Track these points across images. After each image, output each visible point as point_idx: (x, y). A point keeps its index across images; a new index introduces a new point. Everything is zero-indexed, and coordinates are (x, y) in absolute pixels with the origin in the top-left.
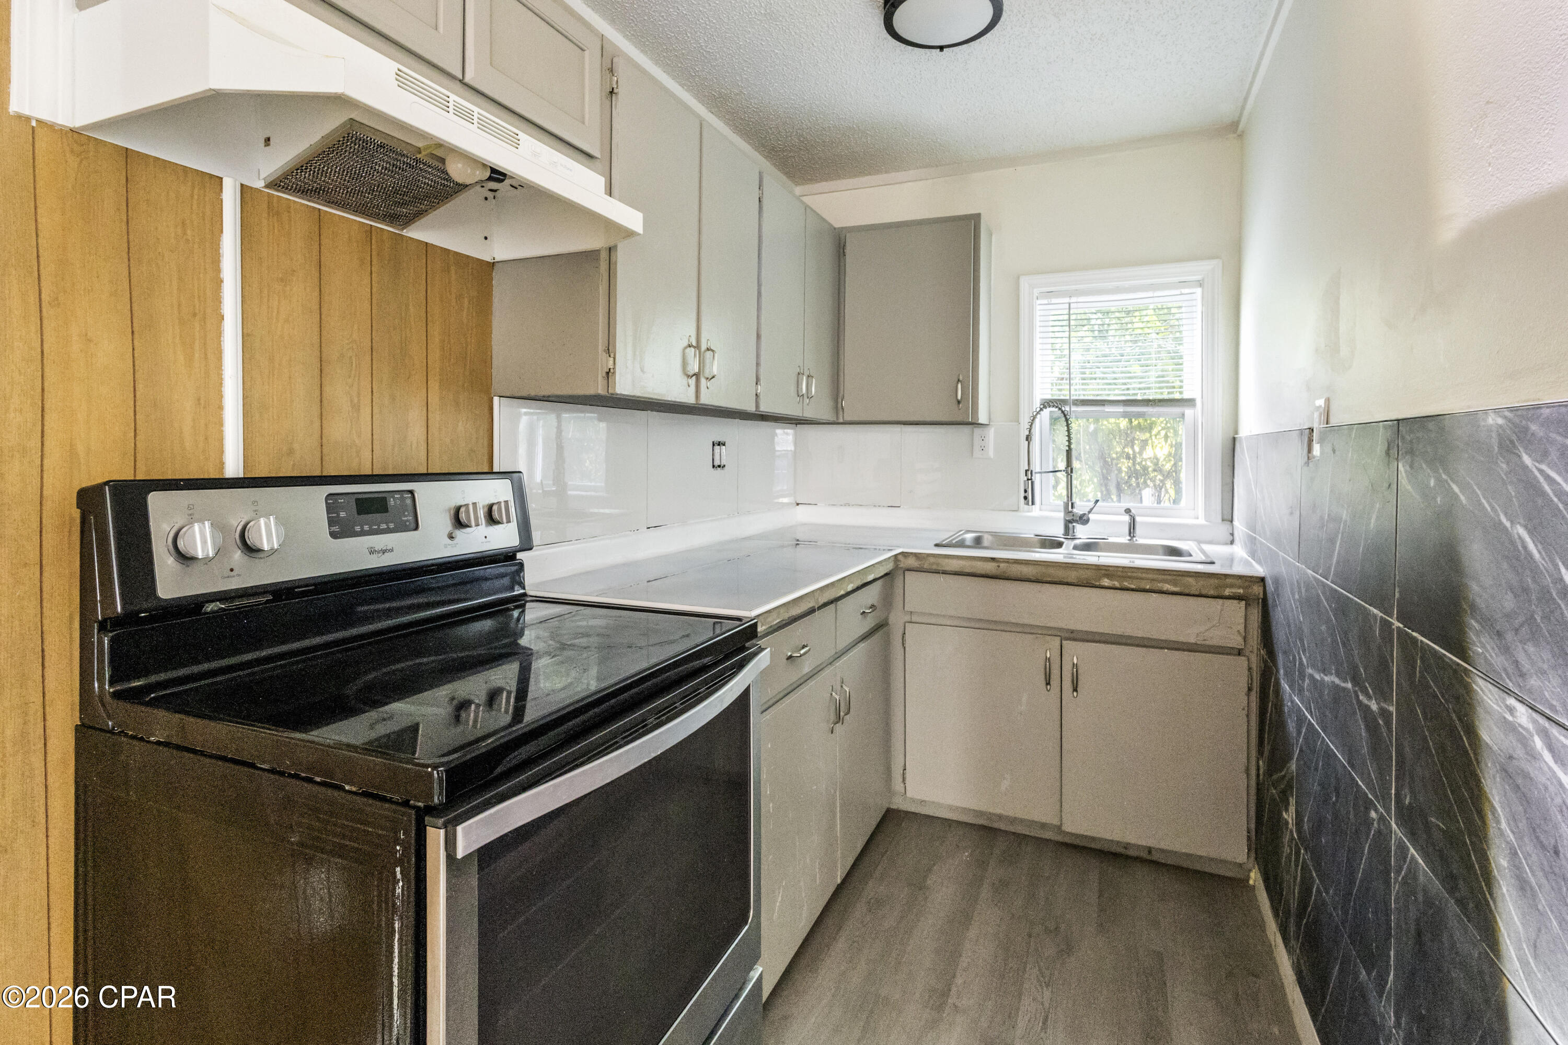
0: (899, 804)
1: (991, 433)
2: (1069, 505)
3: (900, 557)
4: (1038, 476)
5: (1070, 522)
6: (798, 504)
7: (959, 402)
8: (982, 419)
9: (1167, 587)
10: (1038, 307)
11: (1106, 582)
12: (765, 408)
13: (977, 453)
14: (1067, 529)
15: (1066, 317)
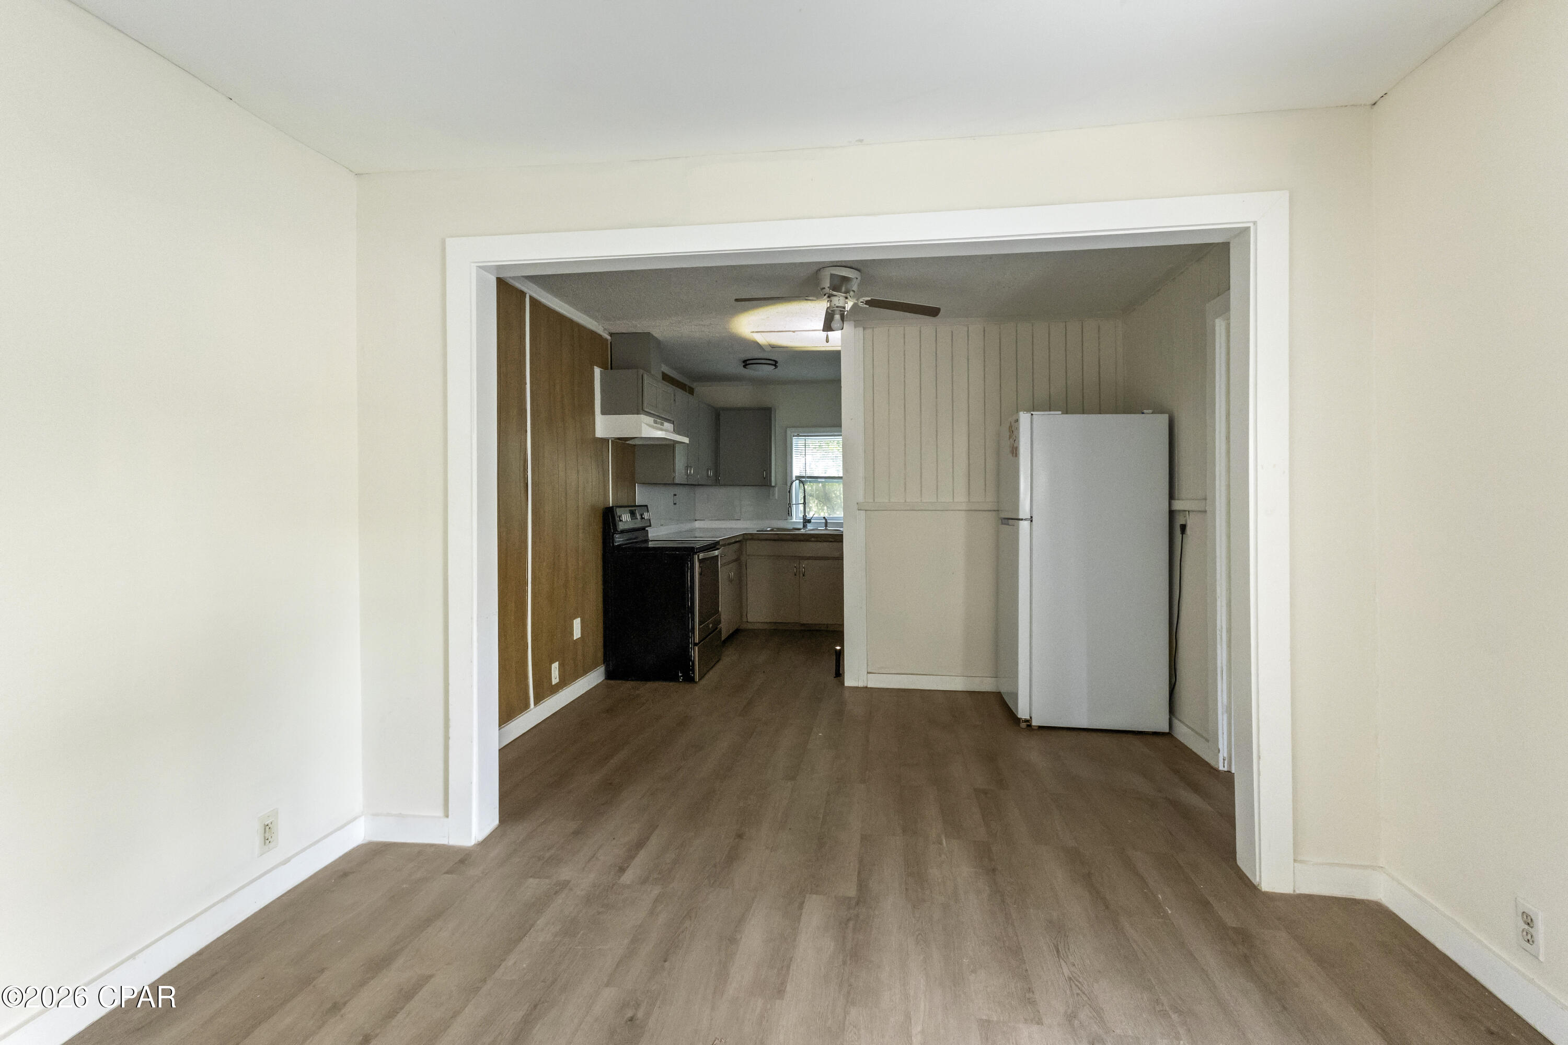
0: (744, 626)
1: (776, 489)
2: (805, 516)
3: (745, 535)
4: (794, 506)
5: (806, 522)
6: (696, 520)
7: (764, 478)
8: (773, 484)
9: (831, 540)
10: (794, 440)
11: (813, 539)
12: (700, 483)
13: (771, 497)
14: (804, 525)
15: (804, 444)
